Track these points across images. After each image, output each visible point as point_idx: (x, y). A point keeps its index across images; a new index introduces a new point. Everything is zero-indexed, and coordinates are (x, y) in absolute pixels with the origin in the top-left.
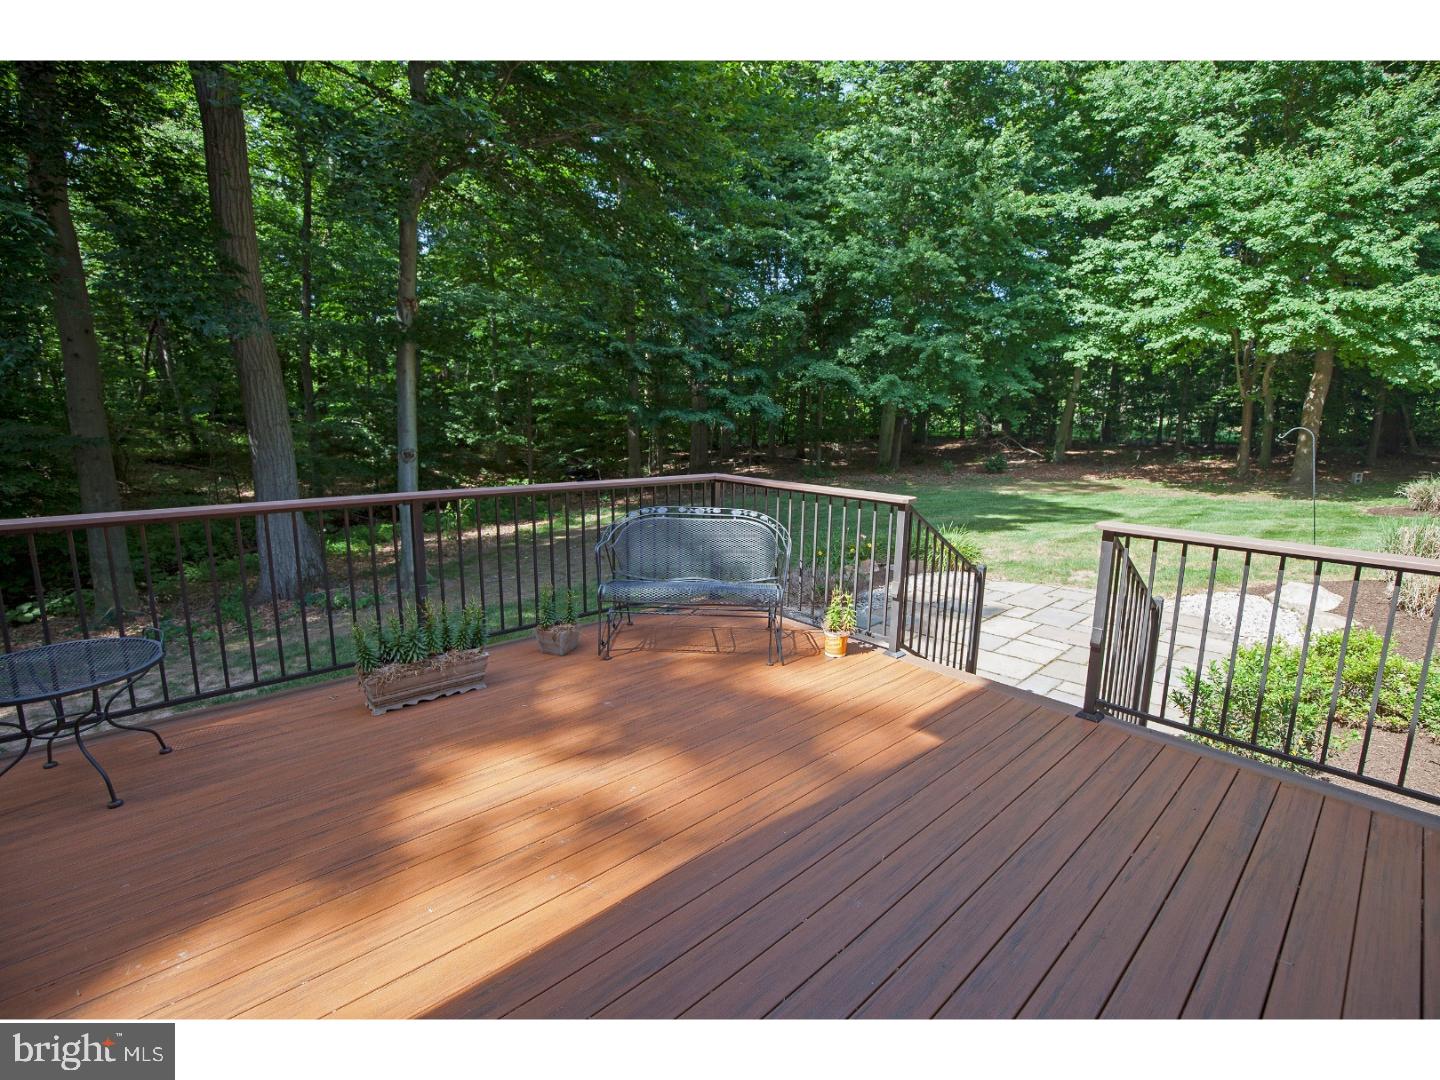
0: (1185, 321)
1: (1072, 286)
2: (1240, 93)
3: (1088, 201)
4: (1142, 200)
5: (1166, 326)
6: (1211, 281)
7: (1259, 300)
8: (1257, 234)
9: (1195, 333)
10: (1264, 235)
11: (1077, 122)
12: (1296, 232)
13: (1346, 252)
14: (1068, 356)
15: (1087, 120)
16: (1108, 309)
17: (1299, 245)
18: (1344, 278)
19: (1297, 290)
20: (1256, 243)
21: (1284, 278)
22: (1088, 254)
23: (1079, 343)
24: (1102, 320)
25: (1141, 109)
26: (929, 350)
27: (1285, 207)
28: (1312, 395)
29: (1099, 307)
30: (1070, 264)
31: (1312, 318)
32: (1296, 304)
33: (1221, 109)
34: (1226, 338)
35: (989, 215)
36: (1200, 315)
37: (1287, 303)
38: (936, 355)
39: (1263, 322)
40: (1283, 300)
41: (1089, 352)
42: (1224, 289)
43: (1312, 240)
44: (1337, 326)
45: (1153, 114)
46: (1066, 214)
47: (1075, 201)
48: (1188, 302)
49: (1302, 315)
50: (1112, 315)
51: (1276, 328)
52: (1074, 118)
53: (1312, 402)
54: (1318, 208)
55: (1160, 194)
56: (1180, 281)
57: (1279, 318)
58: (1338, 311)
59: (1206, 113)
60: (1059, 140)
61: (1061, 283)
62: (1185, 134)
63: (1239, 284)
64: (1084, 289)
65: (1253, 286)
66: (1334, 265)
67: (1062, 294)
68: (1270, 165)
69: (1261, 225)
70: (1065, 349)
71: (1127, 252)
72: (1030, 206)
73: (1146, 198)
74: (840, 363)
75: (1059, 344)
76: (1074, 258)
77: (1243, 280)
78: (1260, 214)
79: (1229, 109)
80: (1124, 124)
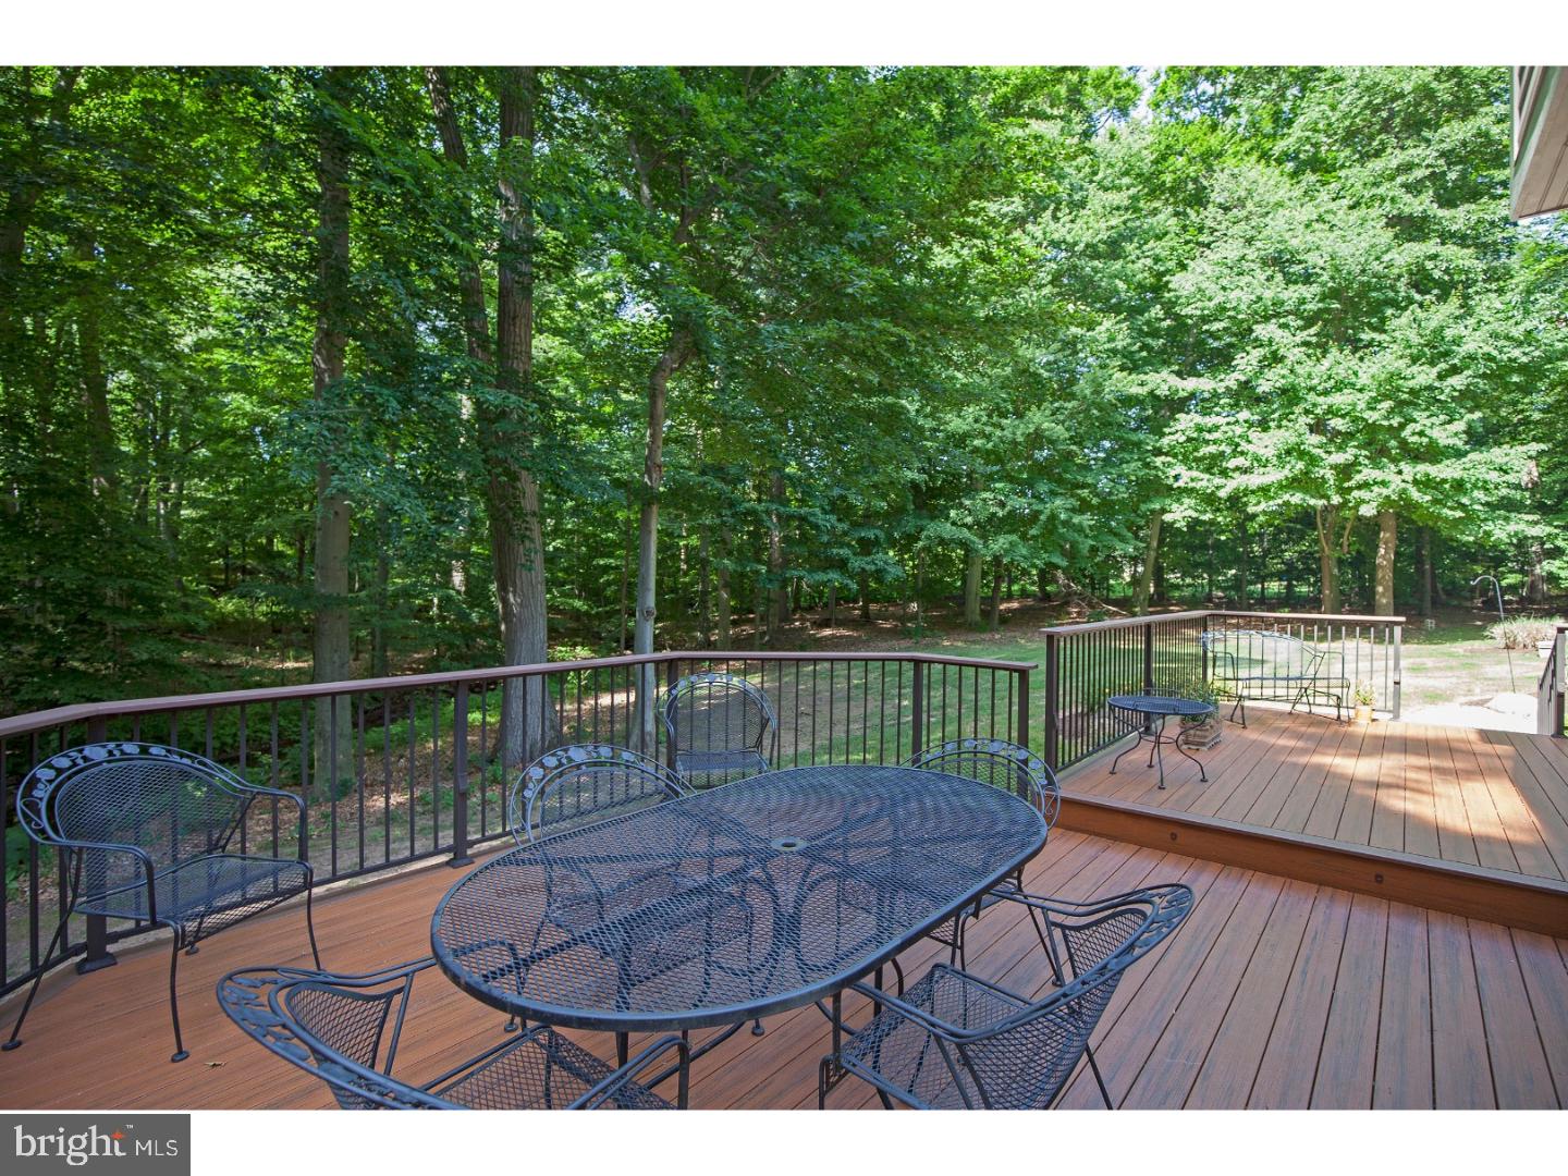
0: (1283, 487)
1: (1166, 454)
2: (1302, 301)
3: (1175, 381)
4: (1226, 383)
5: (1264, 490)
6: (1302, 454)
7: (1345, 471)
8: (1336, 415)
9: (1296, 498)
10: (1343, 416)
11: (1161, 314)
12: (1372, 416)
13: (1413, 434)
14: (1167, 518)
15: (1168, 314)
16: (1202, 476)
17: (1373, 428)
18: (1416, 455)
19: (1375, 461)
20: (1338, 423)
21: (1364, 452)
22: (1179, 427)
23: (1175, 506)
24: (1198, 485)
25: (1222, 309)
26: (1047, 512)
27: (1359, 395)
28: (1382, 551)
29: (1195, 474)
30: (1163, 435)
31: (1393, 486)
32: (1377, 475)
33: (1289, 313)
34: (1321, 503)
35: (1097, 392)
36: (1294, 483)
37: (1367, 473)
38: (1053, 517)
39: (1350, 489)
40: (1366, 471)
41: (1186, 513)
42: (1313, 461)
43: (1385, 423)
44: (1415, 494)
45: (1232, 313)
46: (1158, 392)
47: (1164, 381)
48: (1286, 472)
49: (1384, 483)
50: (1205, 482)
51: (1364, 494)
52: (1156, 311)
53: (1383, 557)
54: (1386, 397)
55: (1243, 378)
56: (1270, 453)
57: (1365, 485)
58: (1416, 482)
59: (1277, 315)
60: (1145, 328)
61: (1158, 452)
62: (1260, 331)
63: (1324, 456)
64: (1175, 456)
65: (1339, 458)
66: (1403, 444)
67: (1159, 461)
68: (1338, 361)
69: (1339, 410)
70: (1164, 511)
71: (1217, 428)
72: (1132, 385)
73: (1231, 380)
74: (954, 524)
75: (1157, 506)
76: (1167, 430)
77: (1329, 453)
78: (1337, 399)
79: (1297, 313)
80: (1205, 319)
